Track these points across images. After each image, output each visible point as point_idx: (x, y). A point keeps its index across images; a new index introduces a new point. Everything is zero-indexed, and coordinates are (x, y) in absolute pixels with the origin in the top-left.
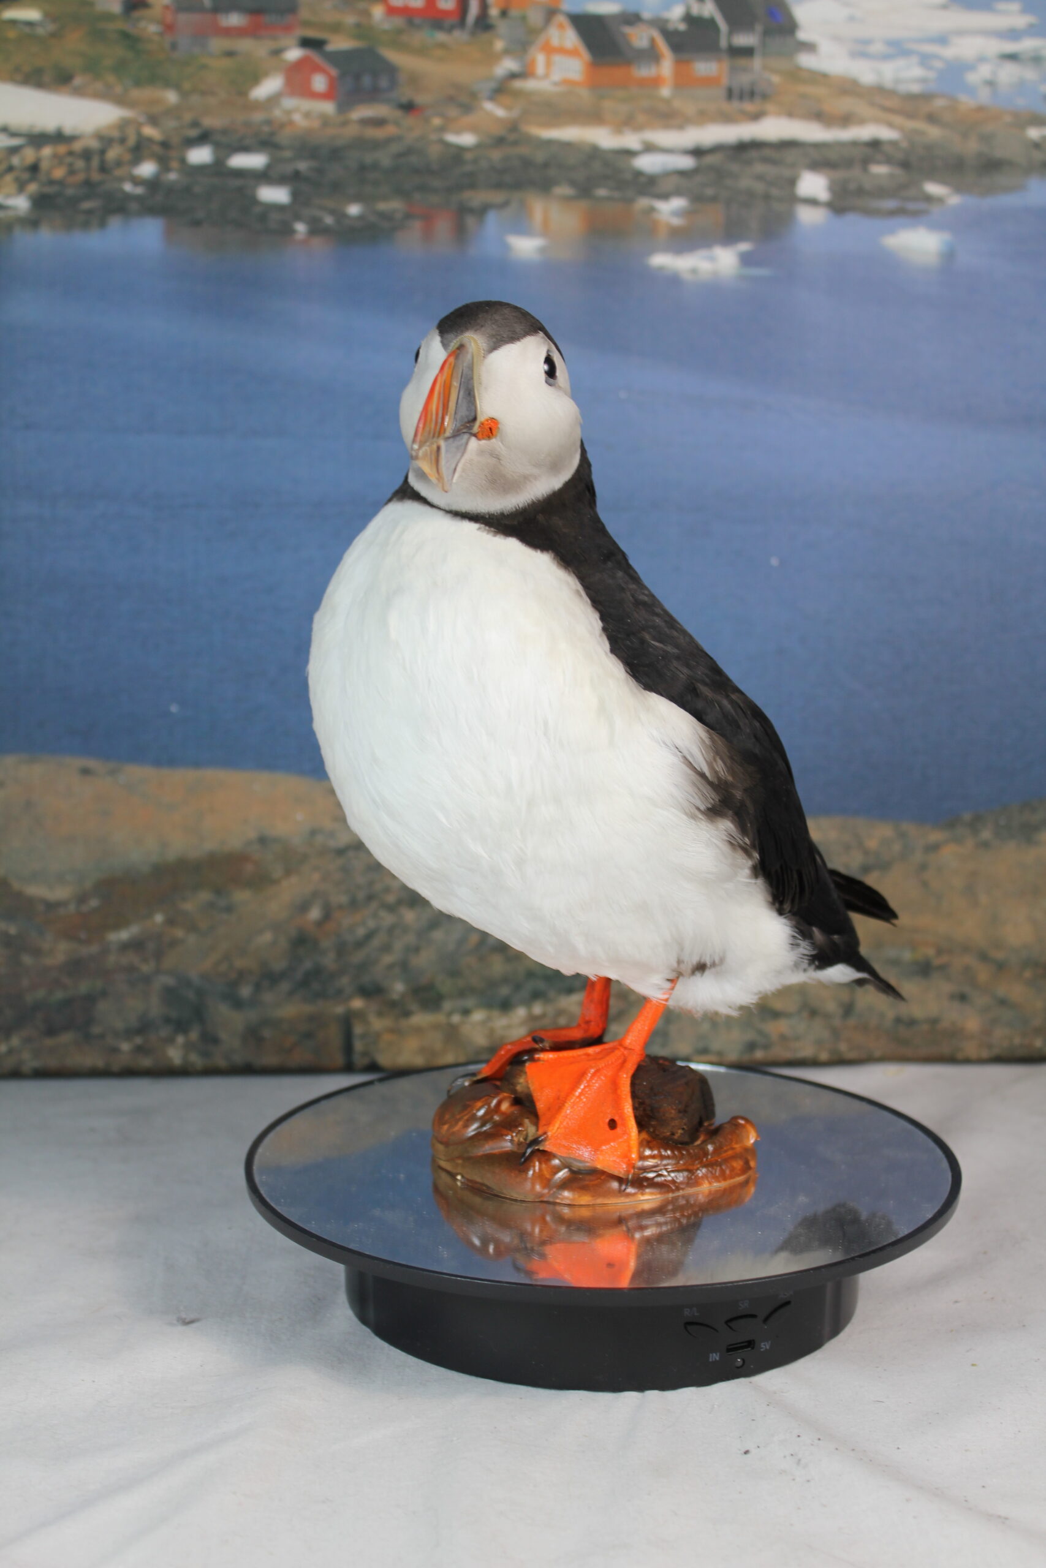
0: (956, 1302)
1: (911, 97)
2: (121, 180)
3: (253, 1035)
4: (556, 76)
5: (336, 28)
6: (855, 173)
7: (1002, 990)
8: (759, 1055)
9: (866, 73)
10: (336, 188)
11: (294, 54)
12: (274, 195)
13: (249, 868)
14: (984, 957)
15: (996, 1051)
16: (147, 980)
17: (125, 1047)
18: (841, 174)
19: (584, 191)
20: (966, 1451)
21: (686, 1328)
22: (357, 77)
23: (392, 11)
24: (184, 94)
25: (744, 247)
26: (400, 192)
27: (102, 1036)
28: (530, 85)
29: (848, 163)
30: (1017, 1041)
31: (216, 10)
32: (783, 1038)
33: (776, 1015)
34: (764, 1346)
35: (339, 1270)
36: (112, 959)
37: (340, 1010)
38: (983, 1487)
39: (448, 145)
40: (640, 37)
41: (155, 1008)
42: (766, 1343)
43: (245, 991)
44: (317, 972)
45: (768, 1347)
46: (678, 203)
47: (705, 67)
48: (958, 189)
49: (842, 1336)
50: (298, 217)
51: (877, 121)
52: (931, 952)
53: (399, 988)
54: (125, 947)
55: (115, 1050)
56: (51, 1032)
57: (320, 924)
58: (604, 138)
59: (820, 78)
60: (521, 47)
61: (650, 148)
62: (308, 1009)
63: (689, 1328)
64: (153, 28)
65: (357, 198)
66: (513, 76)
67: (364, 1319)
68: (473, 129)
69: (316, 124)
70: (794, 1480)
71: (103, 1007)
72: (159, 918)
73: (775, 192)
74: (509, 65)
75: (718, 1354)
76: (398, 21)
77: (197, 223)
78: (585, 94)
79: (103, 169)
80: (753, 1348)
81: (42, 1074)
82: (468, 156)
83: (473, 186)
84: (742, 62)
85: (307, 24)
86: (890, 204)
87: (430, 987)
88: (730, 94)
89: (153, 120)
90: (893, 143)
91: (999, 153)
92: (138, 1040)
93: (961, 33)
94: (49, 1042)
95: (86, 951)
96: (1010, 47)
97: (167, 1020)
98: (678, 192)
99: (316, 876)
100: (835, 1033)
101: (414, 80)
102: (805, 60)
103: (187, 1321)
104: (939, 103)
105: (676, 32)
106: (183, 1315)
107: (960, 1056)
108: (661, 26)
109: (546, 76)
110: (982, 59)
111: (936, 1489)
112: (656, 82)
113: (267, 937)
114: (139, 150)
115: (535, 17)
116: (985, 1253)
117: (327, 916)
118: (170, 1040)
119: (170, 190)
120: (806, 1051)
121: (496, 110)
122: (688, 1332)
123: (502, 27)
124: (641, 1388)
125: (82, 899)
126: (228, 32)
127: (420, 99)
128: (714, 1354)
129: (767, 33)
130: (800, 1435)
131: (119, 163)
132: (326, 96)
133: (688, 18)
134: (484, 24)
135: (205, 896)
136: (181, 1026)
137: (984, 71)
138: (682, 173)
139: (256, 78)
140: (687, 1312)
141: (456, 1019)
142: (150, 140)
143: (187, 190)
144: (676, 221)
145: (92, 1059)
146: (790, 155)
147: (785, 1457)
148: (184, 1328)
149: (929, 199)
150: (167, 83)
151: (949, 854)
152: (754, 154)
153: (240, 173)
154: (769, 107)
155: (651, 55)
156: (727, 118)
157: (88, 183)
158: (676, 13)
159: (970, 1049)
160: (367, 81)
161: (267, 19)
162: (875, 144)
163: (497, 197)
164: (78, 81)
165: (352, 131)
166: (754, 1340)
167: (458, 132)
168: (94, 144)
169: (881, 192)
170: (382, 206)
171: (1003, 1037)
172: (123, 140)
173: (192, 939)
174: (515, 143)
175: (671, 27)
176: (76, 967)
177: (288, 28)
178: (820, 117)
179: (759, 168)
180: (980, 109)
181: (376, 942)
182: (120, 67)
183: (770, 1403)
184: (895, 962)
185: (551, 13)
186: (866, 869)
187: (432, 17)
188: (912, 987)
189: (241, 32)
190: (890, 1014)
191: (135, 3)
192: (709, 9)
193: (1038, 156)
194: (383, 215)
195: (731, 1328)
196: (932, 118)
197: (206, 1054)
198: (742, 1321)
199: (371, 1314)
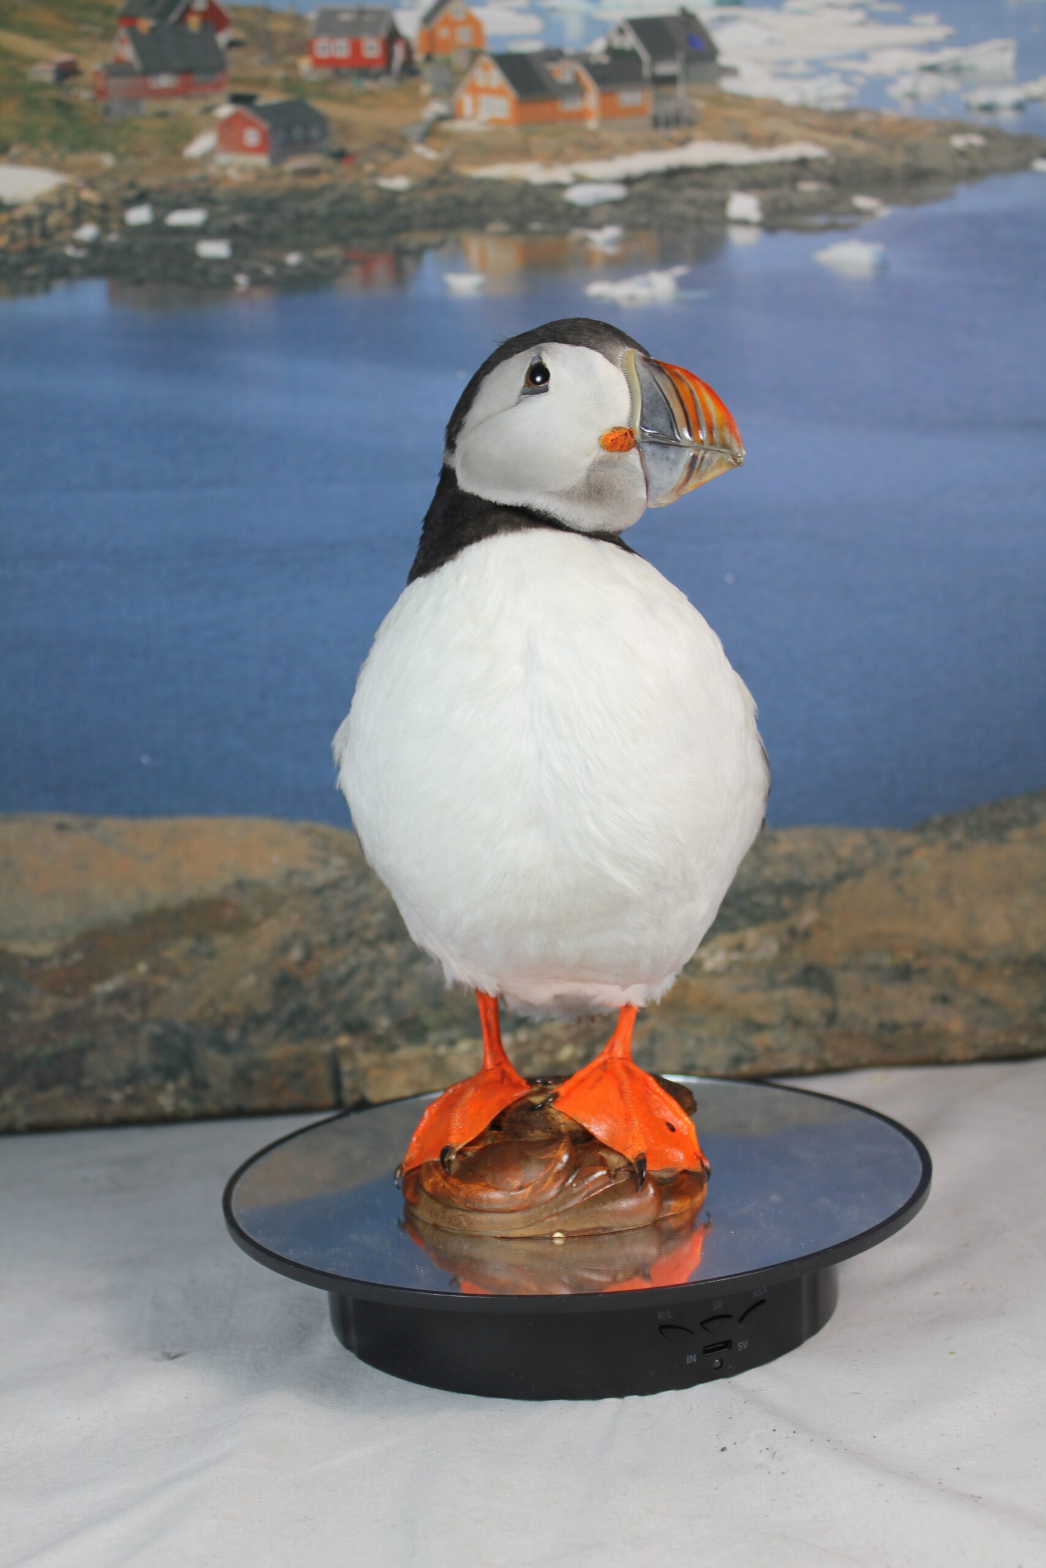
0: (936, 1294)
1: (835, 114)
2: (62, 244)
3: (242, 1078)
4: (484, 115)
5: (265, 83)
6: (785, 191)
7: (983, 990)
8: (746, 1068)
9: (789, 93)
10: (275, 239)
11: (225, 111)
12: (214, 249)
13: (229, 913)
14: (963, 958)
15: (981, 1051)
16: (134, 1029)
17: (117, 1097)
18: (771, 194)
19: (519, 226)
20: (942, 1435)
21: (661, 1332)
22: (289, 130)
23: (319, 63)
24: (120, 157)
25: (680, 271)
26: (337, 238)
27: (93, 1088)
28: (458, 126)
29: (777, 182)
30: (1002, 1039)
31: (149, 71)
32: (769, 1050)
33: (760, 1028)
34: (741, 1346)
35: (322, 1297)
36: (98, 1011)
37: (326, 1048)
38: (958, 1469)
39: (381, 190)
40: (563, 72)
41: (144, 1057)
42: (743, 1343)
43: (232, 1035)
44: (302, 1012)
45: (745, 1347)
46: (611, 232)
47: (630, 98)
48: (887, 200)
49: (822, 1333)
50: (238, 270)
51: (802, 139)
52: (909, 956)
53: (383, 1023)
54: (111, 998)
55: (107, 1101)
56: (43, 1086)
57: (302, 964)
58: (534, 173)
59: (742, 101)
60: (447, 89)
61: (580, 180)
62: (295, 1048)
63: (664, 1331)
64: (85, 95)
65: (295, 247)
66: (441, 118)
67: (347, 1345)
68: (406, 172)
69: (250, 178)
70: (769, 1472)
71: (92, 1059)
72: (142, 968)
73: (706, 215)
74: (436, 108)
75: (695, 1356)
76: (325, 72)
77: (139, 282)
78: (513, 133)
79: (45, 234)
80: (730, 1349)
81: (36, 1129)
82: (402, 199)
83: (408, 228)
84: (666, 90)
85: (236, 81)
86: (820, 220)
87: (414, 1020)
88: (656, 122)
89: (91, 184)
90: (821, 161)
91: (926, 163)
92: (129, 1090)
93: (880, 48)
94: (41, 1097)
95: (73, 1004)
96: (930, 59)
97: (157, 1068)
98: (611, 221)
99: (295, 917)
100: (820, 1042)
101: (345, 128)
102: (729, 85)
103: (173, 1355)
104: (863, 118)
105: (600, 66)
106: (168, 1350)
107: (945, 1058)
108: (584, 59)
109: (474, 116)
110: (902, 72)
111: (911, 1473)
112: (582, 115)
113: (250, 980)
114: (79, 214)
115: (459, 60)
116: (966, 1245)
117: (308, 955)
118: (161, 1088)
119: (112, 251)
120: (792, 1061)
121: (427, 153)
122: (663, 1335)
123: (428, 71)
124: (620, 1393)
125: (65, 953)
126: (160, 94)
127: (352, 146)
128: (691, 1357)
129: (689, 61)
130: (776, 1429)
131: (60, 228)
132: (260, 149)
133: (611, 51)
134: (409, 69)
135: (186, 943)
136: (170, 1073)
137: (906, 84)
138: (615, 203)
139: (189, 136)
140: (661, 1316)
141: (442, 1050)
142: (88, 204)
143: (128, 250)
144: (611, 250)
145: (84, 1111)
146: (720, 179)
147: (761, 1451)
148: (170, 1362)
149: (859, 212)
150: (103, 147)
151: (922, 859)
152: (683, 180)
153: (179, 231)
154: (696, 132)
155: (576, 89)
156: (654, 146)
157: (31, 250)
158: (597, 47)
159: (956, 1050)
160: (298, 133)
161: (198, 78)
162: (802, 162)
163: (433, 237)
164: (15, 150)
165: (286, 182)
166: (730, 1341)
167: (391, 176)
168: (34, 211)
169: (812, 209)
170: (322, 254)
171: (988, 1036)
172: (62, 205)
173: (176, 987)
174: (448, 184)
175: (593, 61)
176: (63, 1021)
177: (218, 86)
178: (746, 139)
179: (690, 193)
180: (904, 121)
181: (359, 978)
182: (55, 135)
183: (747, 1400)
184: (875, 968)
185: (475, 54)
186: (840, 878)
187: (359, 66)
188: (893, 992)
189: (171, 93)
190: (873, 1021)
191: (67, 72)
192: (630, 41)
193: (964, 164)
194: (322, 263)
195: (706, 1329)
196: (857, 133)
197: (196, 1100)
198: (717, 1322)
199: (354, 1338)
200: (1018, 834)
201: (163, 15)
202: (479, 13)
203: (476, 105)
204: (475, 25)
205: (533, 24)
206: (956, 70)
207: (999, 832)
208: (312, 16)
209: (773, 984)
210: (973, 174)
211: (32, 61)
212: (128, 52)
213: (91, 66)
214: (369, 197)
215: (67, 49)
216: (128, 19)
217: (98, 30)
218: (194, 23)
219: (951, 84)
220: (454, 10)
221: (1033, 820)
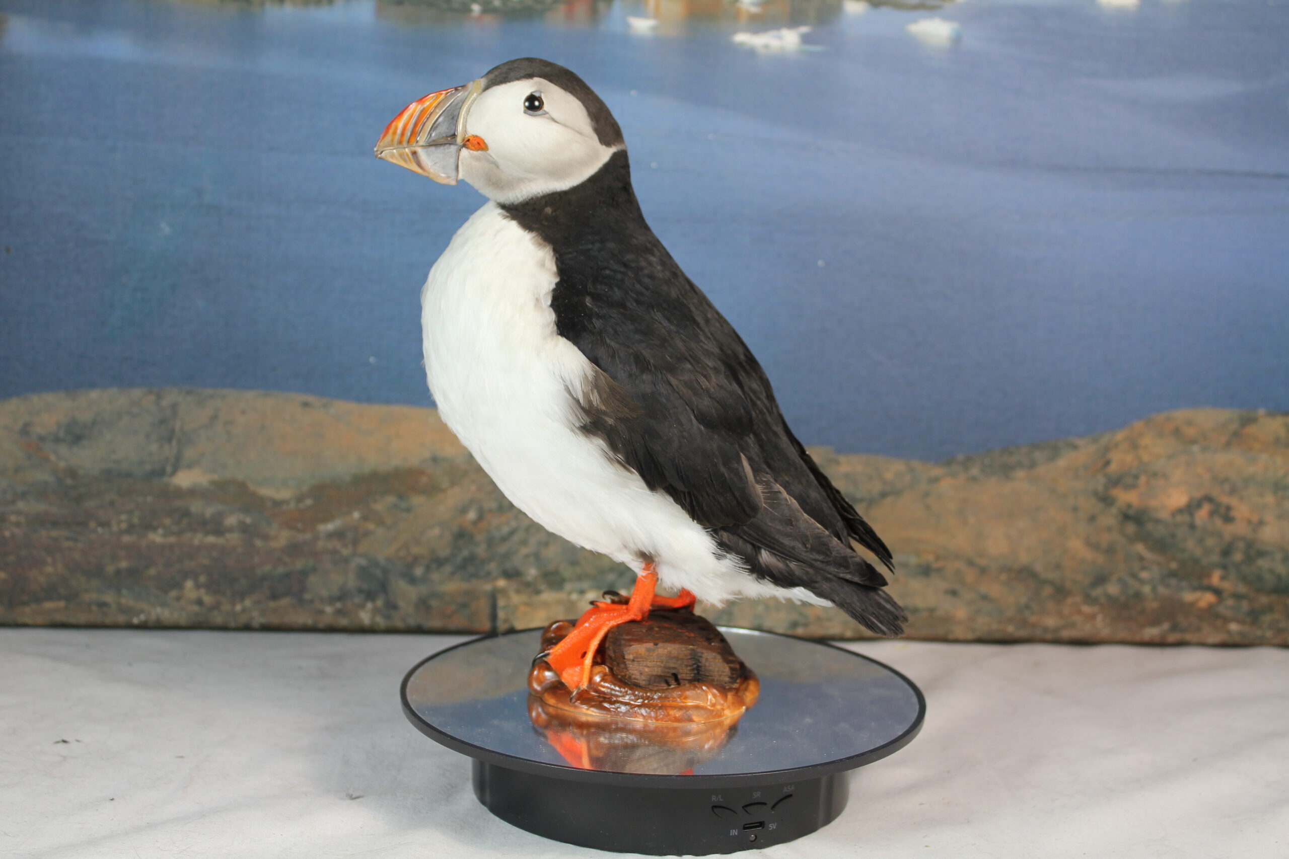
0: (921, 804)
3: (423, 604)
7: (984, 589)
8: (800, 631)
13: (424, 480)
14: (971, 563)
15: (978, 634)
16: (346, 560)
17: (329, 609)
21: (713, 810)
25: (804, 29)
27: (312, 601)
30: (995, 626)
32: (819, 619)
34: (771, 827)
35: (468, 762)
37: (488, 587)
41: (352, 582)
42: (773, 824)
44: (471, 559)
45: (774, 828)
49: (834, 824)
50: (474, 1)
52: (931, 558)
53: (532, 572)
54: (330, 536)
55: (321, 612)
56: (274, 597)
57: (475, 523)
62: (465, 586)
63: (715, 810)
67: (483, 801)
71: (313, 579)
72: (356, 515)
75: (737, 831)
80: (763, 828)
81: (267, 628)
87: (555, 573)
92: (339, 605)
94: (272, 604)
95: (302, 537)
97: (360, 591)
99: (473, 488)
103: (353, 797)
106: (351, 792)
107: (951, 637)
113: (436, 531)
117: (481, 517)
118: (362, 606)
122: (715, 813)
124: (680, 852)
125: (300, 499)
128: (734, 830)
135: (391, 499)
136: (370, 596)
140: (714, 798)
141: (574, 597)
145: (304, 618)
148: (351, 801)
151: (946, 485)
159: (958, 632)
166: (764, 822)
171: (984, 624)
173: (380, 532)
176: (294, 549)
181: (516, 538)
184: (904, 565)
186: (884, 495)
188: (916, 584)
195: (746, 811)
197: (388, 617)
198: (756, 807)
199: (488, 797)
200: (1020, 474)
207: (1006, 470)
221: (1032, 465)
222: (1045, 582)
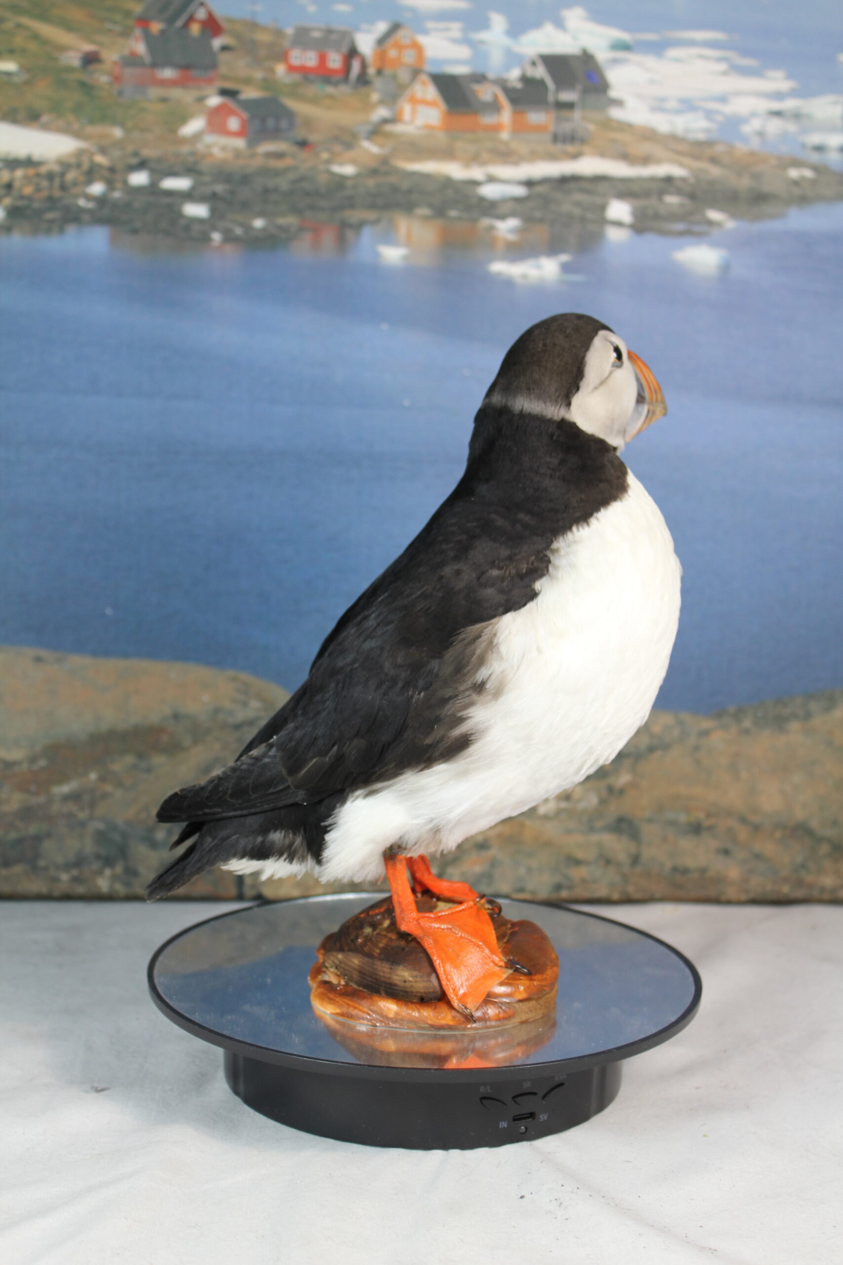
0: (697, 1088)
1: (698, 144)
2: (77, 196)
4: (420, 121)
5: (248, 81)
6: (653, 202)
7: (758, 847)
8: (564, 894)
9: (662, 124)
10: (245, 206)
11: (214, 101)
12: (196, 210)
13: (165, 738)
14: (743, 820)
15: (752, 895)
16: (83, 824)
17: (64, 877)
18: (641, 203)
19: (440, 212)
20: (691, 1199)
21: (481, 1102)
22: (264, 120)
23: (292, 69)
24: (127, 131)
25: (564, 258)
26: (295, 210)
27: (46, 868)
28: (398, 128)
29: (647, 194)
30: (769, 887)
31: (155, 65)
32: (584, 881)
33: (578, 863)
34: (542, 1118)
35: (219, 1052)
36: (55, 808)
38: (701, 1227)
39: (333, 174)
40: (485, 93)
41: (89, 846)
42: (544, 1115)
43: (160, 835)
45: (546, 1119)
46: (512, 223)
47: (536, 117)
48: (733, 215)
49: (606, 1112)
50: (214, 228)
51: (670, 161)
52: (701, 816)
54: (66, 798)
55: (56, 880)
56: (6, 863)
58: (455, 171)
59: (626, 127)
60: (392, 98)
61: (491, 179)
63: (484, 1101)
64: (104, 79)
65: (261, 214)
66: (385, 121)
67: (236, 1092)
68: (353, 162)
69: (229, 156)
70: (556, 1218)
71: (47, 845)
72: (93, 776)
73: (589, 215)
74: (382, 112)
75: (506, 1123)
76: (297, 77)
77: (135, 231)
78: (441, 137)
79: (63, 187)
80: (534, 1119)
82: (349, 183)
83: (352, 206)
84: (565, 113)
85: (225, 78)
86: (679, 226)
88: (556, 138)
89: (103, 151)
90: (683, 180)
91: (766, 188)
92: (75, 872)
93: (738, 94)
95: (36, 800)
96: (776, 106)
97: (98, 857)
98: (513, 214)
99: (218, 746)
100: (625, 878)
101: (308, 123)
102: (615, 113)
103: (99, 1088)
104: (719, 149)
105: (514, 90)
106: (96, 1085)
107: (723, 898)
108: (502, 84)
109: (411, 122)
110: (754, 115)
111: (665, 1227)
112: (497, 128)
114: (91, 174)
115: (404, 75)
116: (725, 1051)
118: (100, 873)
119: (115, 205)
120: (602, 891)
121: (372, 148)
122: (483, 1105)
123: (378, 83)
124: (446, 1146)
125: (33, 760)
126: (163, 83)
127: (313, 138)
128: (503, 1123)
129: (586, 91)
130: (564, 1185)
131: (75, 184)
132: (239, 134)
133: (525, 79)
134: (363, 80)
135: (129, 759)
136: (108, 862)
137: (756, 124)
138: (517, 200)
139: (184, 119)
140: (482, 1089)
142: (100, 166)
143: (128, 206)
144: (512, 237)
145: (37, 886)
146: (602, 187)
147: (551, 1201)
148: (97, 1094)
149: (710, 223)
150: (115, 122)
151: (717, 739)
152: (573, 185)
153: (170, 193)
154: (586, 149)
155: (494, 107)
156: (552, 157)
157: (51, 199)
158: (514, 75)
159: (731, 893)
160: (271, 123)
161: (194, 73)
162: (669, 180)
163: (371, 215)
164: (45, 119)
165: (258, 162)
166: (534, 1113)
167: (342, 164)
168: (56, 168)
169: (674, 217)
170: (281, 221)
171: (758, 884)
172: (79, 166)
173: (119, 793)
174: (386, 174)
175: (509, 85)
176: (27, 813)
177: (210, 81)
178: (626, 157)
179: (578, 197)
180: (752, 154)
182: (78, 109)
183: (544, 1160)
184: (673, 823)
185: (416, 72)
186: (651, 749)
187: (323, 74)
188: (686, 843)
189: (173, 83)
190: (669, 864)
191: (91, 60)
192: (540, 72)
193: (797, 191)
194: (281, 228)
195: (515, 1102)
196: (714, 160)
197: (128, 884)
198: (525, 1098)
199: (241, 1087)
200: (794, 726)
201: (171, 21)
202: (422, 39)
203: (414, 112)
204: (418, 48)
205: (464, 52)
206: (797, 116)
207: (780, 723)
208: (290, 31)
209: (591, 829)
210: (803, 200)
211: (63, 48)
212: (140, 48)
213: (111, 56)
214: (323, 179)
215: (92, 42)
216: (143, 21)
217: (118, 28)
218: (195, 29)
219: (791, 127)
220: (402, 36)
221: (808, 716)
222: (820, 840)
